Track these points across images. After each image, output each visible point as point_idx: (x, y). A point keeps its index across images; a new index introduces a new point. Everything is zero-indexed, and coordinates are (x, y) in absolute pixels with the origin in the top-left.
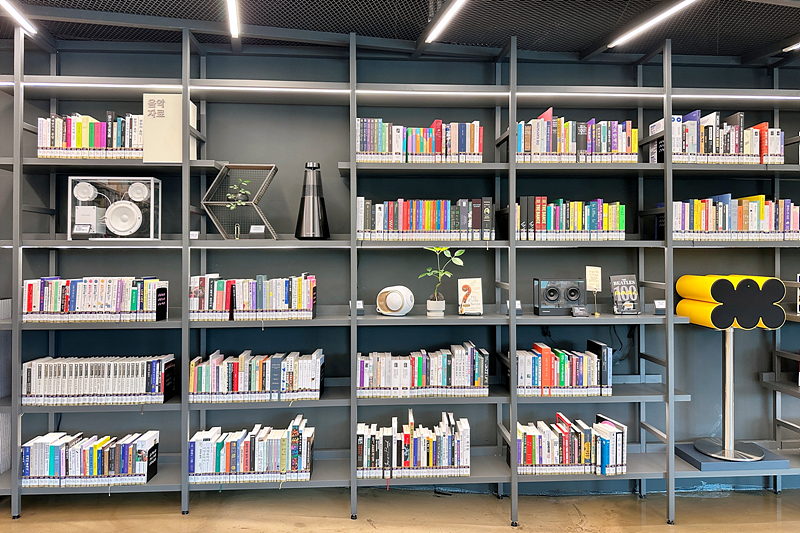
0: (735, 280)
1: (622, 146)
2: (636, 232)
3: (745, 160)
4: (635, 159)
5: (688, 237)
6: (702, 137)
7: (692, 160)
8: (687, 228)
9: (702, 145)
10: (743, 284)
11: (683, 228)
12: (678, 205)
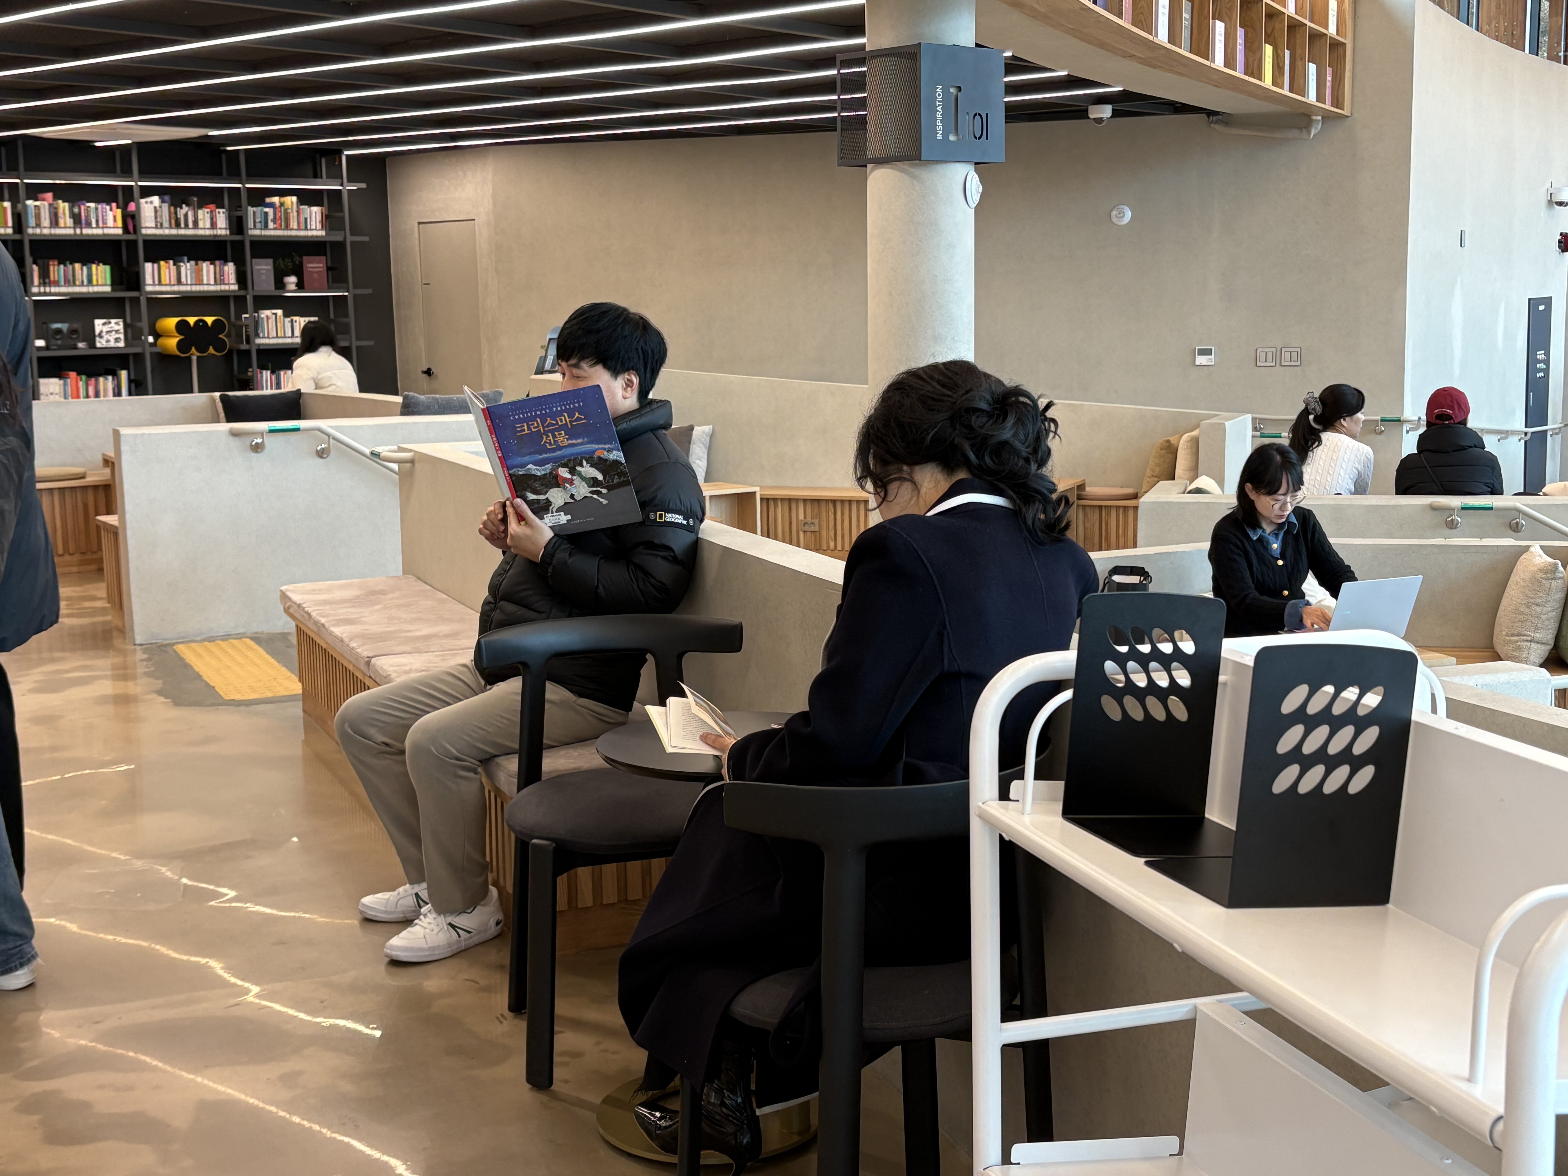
0: (192, 320)
1: (110, 223)
2: (122, 284)
3: (201, 232)
4: (120, 231)
5: (158, 288)
6: (173, 216)
7: (167, 232)
8: (157, 282)
9: (173, 222)
10: (197, 322)
11: (154, 281)
12: (148, 266)
